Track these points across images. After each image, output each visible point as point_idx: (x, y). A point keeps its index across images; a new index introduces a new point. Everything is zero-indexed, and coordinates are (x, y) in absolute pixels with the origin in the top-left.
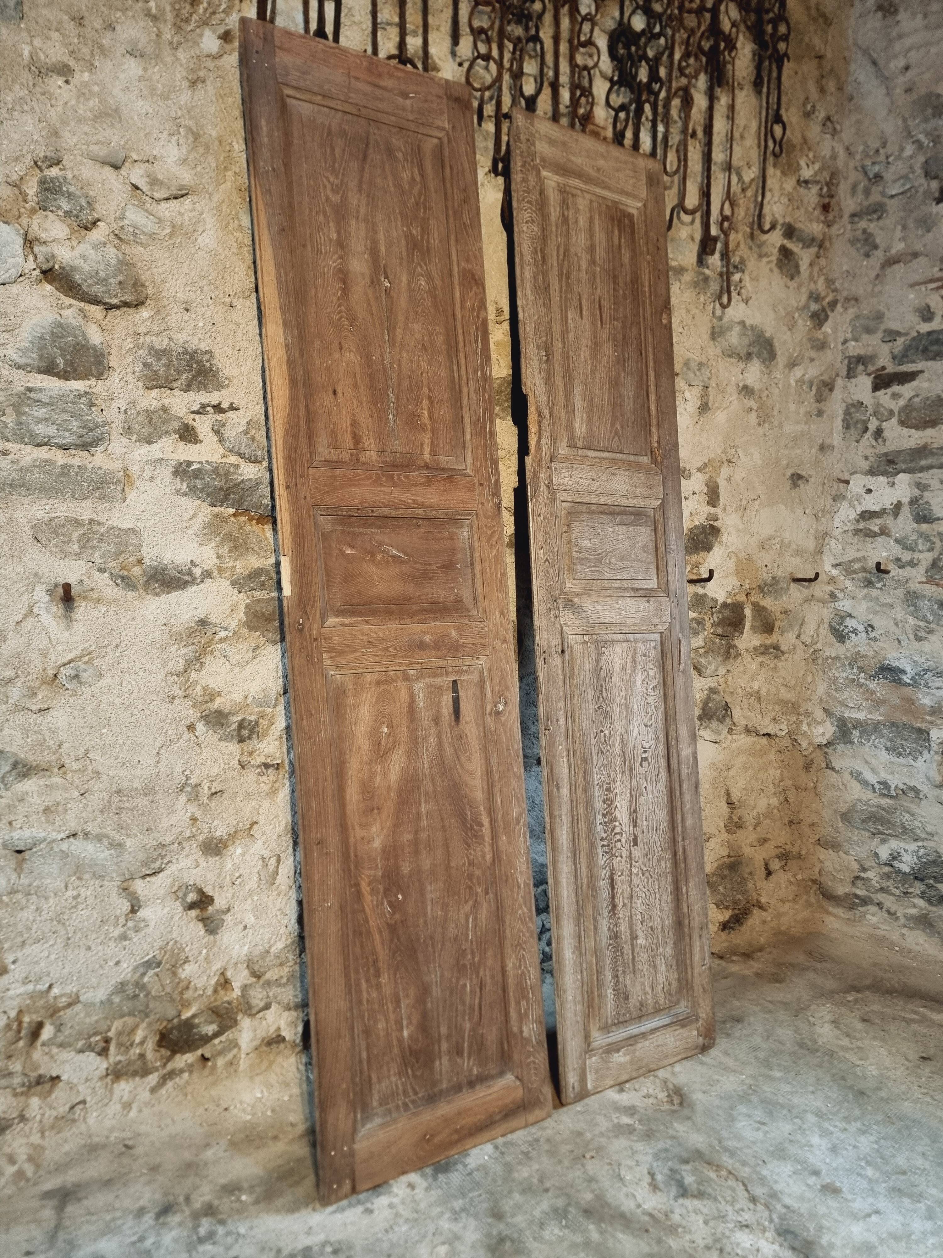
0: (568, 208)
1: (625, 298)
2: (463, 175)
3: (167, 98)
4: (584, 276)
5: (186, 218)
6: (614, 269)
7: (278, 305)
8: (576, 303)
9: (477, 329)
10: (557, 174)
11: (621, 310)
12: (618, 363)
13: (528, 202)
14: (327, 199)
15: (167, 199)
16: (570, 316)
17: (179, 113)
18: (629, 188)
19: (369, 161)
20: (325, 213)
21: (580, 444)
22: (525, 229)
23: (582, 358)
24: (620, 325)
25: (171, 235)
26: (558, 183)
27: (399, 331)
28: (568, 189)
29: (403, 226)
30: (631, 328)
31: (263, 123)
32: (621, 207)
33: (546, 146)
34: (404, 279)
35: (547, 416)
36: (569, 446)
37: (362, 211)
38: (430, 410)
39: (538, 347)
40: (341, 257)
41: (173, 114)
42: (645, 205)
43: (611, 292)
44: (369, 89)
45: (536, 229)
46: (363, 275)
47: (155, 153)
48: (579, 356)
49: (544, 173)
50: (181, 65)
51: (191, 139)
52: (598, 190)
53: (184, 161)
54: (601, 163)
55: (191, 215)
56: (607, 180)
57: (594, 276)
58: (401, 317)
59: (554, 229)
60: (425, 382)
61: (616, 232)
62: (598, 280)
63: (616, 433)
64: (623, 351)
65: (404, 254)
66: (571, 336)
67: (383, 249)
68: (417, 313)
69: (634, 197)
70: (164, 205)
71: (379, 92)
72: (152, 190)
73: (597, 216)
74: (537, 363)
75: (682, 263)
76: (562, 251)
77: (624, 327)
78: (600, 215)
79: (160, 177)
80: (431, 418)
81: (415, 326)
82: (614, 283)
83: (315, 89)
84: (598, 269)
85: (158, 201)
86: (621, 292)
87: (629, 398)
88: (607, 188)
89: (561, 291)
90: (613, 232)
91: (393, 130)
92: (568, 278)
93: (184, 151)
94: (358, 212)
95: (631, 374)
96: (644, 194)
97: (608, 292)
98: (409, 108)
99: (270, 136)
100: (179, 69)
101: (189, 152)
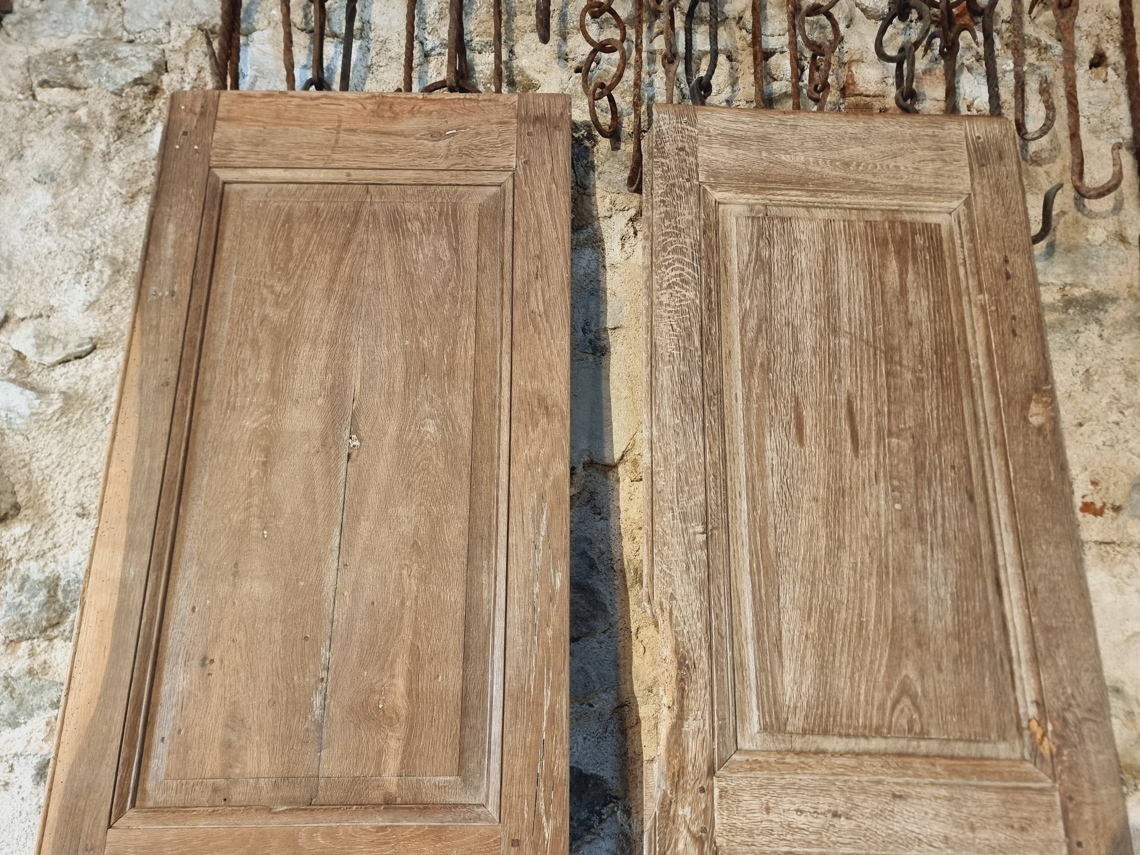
0: (770, 243)
1: (919, 385)
2: (539, 232)
3: (85, 225)
4: (807, 358)
5: (93, 382)
6: (888, 333)
7: (125, 512)
8: (788, 416)
9: (542, 497)
10: (745, 190)
11: (910, 411)
12: (905, 523)
13: (674, 251)
14: (264, 319)
15: (65, 361)
16: (769, 443)
17: (99, 241)
18: (926, 181)
19: (353, 246)
20: (255, 343)
21: (796, 722)
22: (665, 299)
23: (803, 526)
24: (905, 445)
25: (63, 411)
26: (751, 207)
27: (365, 527)
28: (773, 211)
29: (403, 338)
30: (937, 447)
31: (171, 228)
32: (907, 217)
33: (724, 151)
34: (392, 429)
35: (703, 665)
36: (765, 728)
37: (327, 327)
38: (413, 677)
39: (684, 517)
40: (270, 411)
41: (88, 245)
42: (968, 203)
43: (882, 381)
44: (370, 140)
45: (691, 295)
46: (307, 434)
47: (52, 302)
48: (793, 523)
49: (717, 195)
50: (113, 178)
51: (108, 272)
52: (845, 199)
53: (91, 306)
54: (855, 151)
55: (101, 376)
56: (869, 177)
57: (835, 356)
58: (373, 498)
59: (736, 286)
60: (408, 617)
61: (893, 265)
62: (845, 363)
63: (905, 690)
64: (917, 499)
65: (399, 386)
66: (773, 483)
67: (356, 383)
68: (409, 486)
69: (938, 193)
70: (60, 370)
71: (387, 142)
72: (41, 354)
73: (842, 245)
74: (680, 550)
75: (1100, 288)
76: (752, 323)
77: (918, 445)
78: (850, 242)
79: (55, 333)
80: (411, 693)
81: (401, 510)
82: (889, 360)
83: (274, 162)
84: (845, 341)
85: (53, 366)
86: (909, 376)
87: (939, 601)
88: (871, 190)
89: (747, 399)
90: (883, 266)
91: (409, 190)
92: (767, 368)
93: (94, 291)
94: (318, 330)
95: (945, 544)
96: (964, 184)
97: (873, 382)
98: (443, 151)
99: (178, 245)
100: (109, 183)
101: (101, 292)
